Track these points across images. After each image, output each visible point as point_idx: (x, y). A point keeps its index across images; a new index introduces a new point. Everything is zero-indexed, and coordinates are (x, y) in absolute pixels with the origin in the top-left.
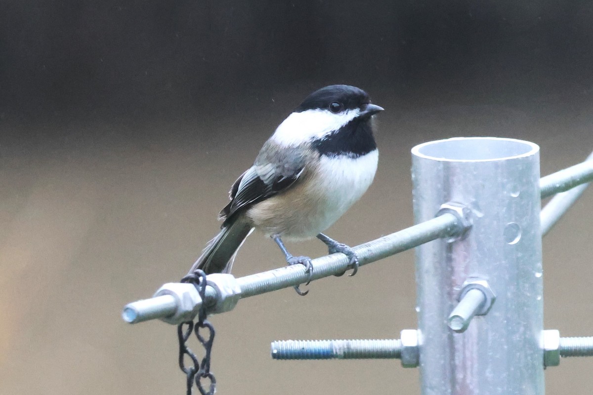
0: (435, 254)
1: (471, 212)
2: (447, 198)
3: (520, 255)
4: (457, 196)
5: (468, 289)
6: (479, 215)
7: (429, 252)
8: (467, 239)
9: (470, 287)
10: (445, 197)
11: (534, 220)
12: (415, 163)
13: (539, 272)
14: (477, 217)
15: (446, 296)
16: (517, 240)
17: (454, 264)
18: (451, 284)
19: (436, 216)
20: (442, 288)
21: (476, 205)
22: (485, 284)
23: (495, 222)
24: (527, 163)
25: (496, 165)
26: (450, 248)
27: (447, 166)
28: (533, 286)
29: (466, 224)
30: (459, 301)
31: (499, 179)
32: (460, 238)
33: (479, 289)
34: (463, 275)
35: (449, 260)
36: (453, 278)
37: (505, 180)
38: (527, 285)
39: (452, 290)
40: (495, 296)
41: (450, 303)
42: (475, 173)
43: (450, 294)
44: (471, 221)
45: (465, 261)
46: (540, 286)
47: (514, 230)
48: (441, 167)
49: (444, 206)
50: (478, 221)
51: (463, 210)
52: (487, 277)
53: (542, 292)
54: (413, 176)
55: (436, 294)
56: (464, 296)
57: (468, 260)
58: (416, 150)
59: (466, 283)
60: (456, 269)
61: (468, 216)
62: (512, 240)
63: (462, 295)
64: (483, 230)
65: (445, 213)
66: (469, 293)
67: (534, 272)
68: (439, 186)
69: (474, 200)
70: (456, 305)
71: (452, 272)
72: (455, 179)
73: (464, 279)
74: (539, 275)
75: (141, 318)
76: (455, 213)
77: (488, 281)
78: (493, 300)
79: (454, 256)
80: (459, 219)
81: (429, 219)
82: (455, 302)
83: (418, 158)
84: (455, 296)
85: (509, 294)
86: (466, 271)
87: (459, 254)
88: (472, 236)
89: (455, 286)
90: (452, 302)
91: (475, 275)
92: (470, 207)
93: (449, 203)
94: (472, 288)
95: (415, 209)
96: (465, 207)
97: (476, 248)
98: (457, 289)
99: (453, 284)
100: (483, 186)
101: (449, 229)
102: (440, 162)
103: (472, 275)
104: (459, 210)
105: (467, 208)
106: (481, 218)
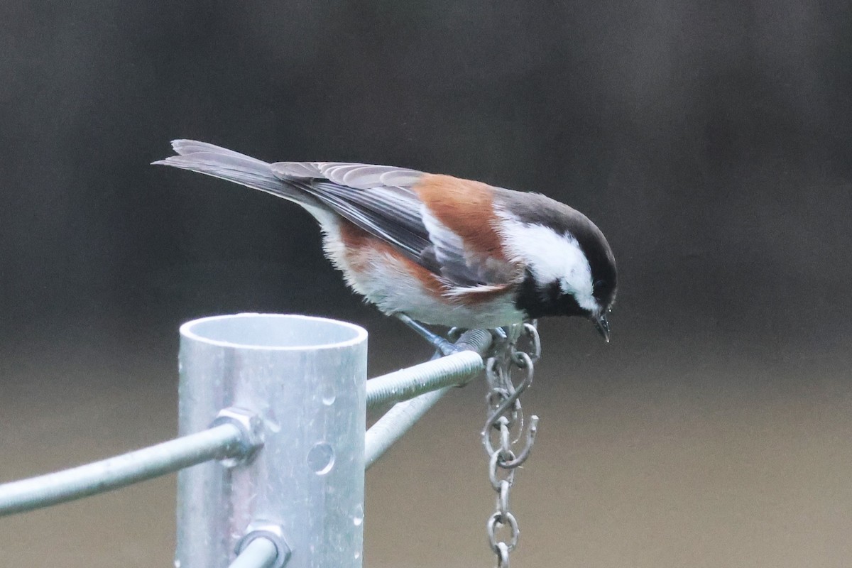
0: (206, 483)
1: (262, 424)
2: (228, 401)
3: (331, 490)
4: (244, 399)
5: (251, 538)
6: (274, 428)
7: (198, 480)
8: (255, 463)
9: (255, 535)
10: (225, 398)
11: (355, 444)
12: (183, 347)
13: (358, 517)
14: (271, 432)
15: (219, 546)
16: (328, 469)
17: (233, 499)
18: (228, 528)
19: (211, 426)
20: (214, 534)
21: (271, 415)
22: (276, 530)
23: (297, 441)
24: (348, 355)
25: (303, 356)
26: (229, 474)
27: (231, 355)
28: (349, 537)
29: (253, 441)
30: (237, 553)
31: (306, 377)
32: (243, 461)
33: (267, 537)
34: (246, 516)
35: (228, 492)
36: (232, 520)
37: (315, 380)
38: (339, 536)
39: (229, 537)
40: (291, 550)
41: (225, 556)
42: (271, 366)
43: (225, 543)
44: (262, 437)
45: (250, 495)
46: (359, 538)
47: (325, 454)
48: (222, 355)
49: (224, 413)
50: (272, 437)
51: (251, 420)
52: (281, 521)
53: (361, 547)
54: (181, 366)
55: (206, 543)
56: (243, 549)
57: (254, 495)
58: (187, 329)
59: (250, 529)
60: (236, 507)
61: (257, 429)
62: (322, 468)
63: (245, 545)
64: (278, 451)
65: (225, 423)
66: (253, 542)
67: (351, 517)
68: (218, 382)
69: (267, 406)
70: (233, 559)
71: (230, 511)
72: (242, 374)
73: (248, 522)
74: (358, 522)
76: (237, 423)
77: (282, 527)
78: (288, 557)
79: (234, 487)
80: (243, 433)
81: (200, 430)
82: (232, 556)
83: (189, 341)
84: (233, 547)
85: (312, 548)
86: (251, 510)
87: (242, 483)
88: (263, 459)
89: (233, 532)
90: (228, 554)
91: (263, 516)
92: (261, 416)
93: (230, 408)
94: (259, 537)
95: (181, 415)
96: (253, 415)
97: (267, 477)
98: (236, 537)
99: (231, 529)
100: (282, 386)
101: (228, 447)
102: (219, 347)
103: (259, 517)
104: (245, 421)
105: (257, 418)
106: (275, 434)
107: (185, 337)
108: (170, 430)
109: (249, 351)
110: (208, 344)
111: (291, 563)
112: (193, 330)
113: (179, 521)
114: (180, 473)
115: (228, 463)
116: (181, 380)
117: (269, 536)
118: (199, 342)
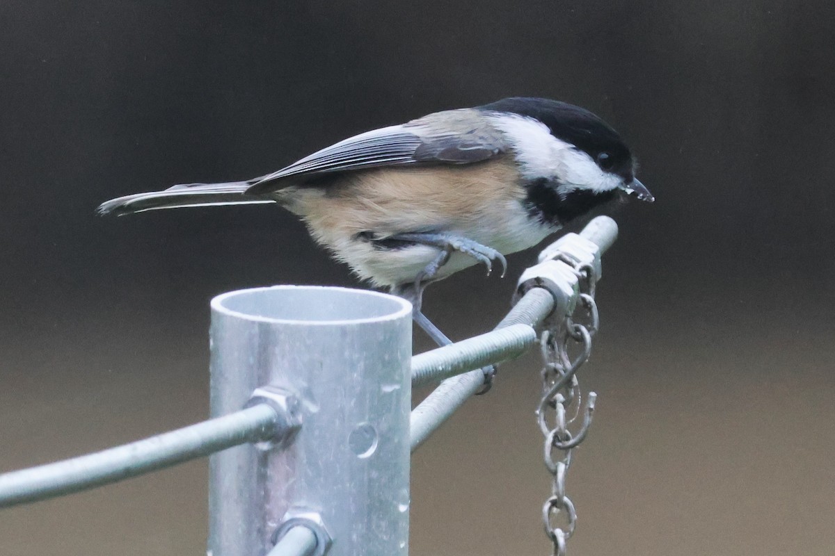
0: (240, 468)
1: (299, 403)
2: (262, 381)
3: (374, 474)
4: (280, 378)
5: (290, 525)
6: (313, 409)
7: (230, 463)
8: (292, 447)
9: (294, 522)
10: (259, 378)
11: (399, 425)
12: (214, 320)
13: (404, 503)
14: (310, 412)
15: (255, 534)
16: (370, 452)
17: (269, 485)
18: (265, 516)
19: (245, 407)
20: (249, 522)
21: (309, 394)
22: (315, 517)
23: (337, 422)
24: (391, 329)
25: (344, 331)
26: (264, 459)
27: (265, 330)
28: (394, 525)
29: (290, 422)
30: (274, 543)
31: (347, 354)
32: (280, 444)
33: (307, 526)
34: (283, 503)
35: (263, 478)
36: (268, 507)
37: (356, 356)
38: (383, 524)
39: (265, 525)
40: (332, 538)
41: (261, 546)
42: (309, 342)
43: (261, 532)
44: (300, 418)
45: (287, 480)
46: (405, 526)
47: (368, 436)
48: (256, 330)
49: (258, 392)
50: (310, 418)
51: (288, 400)
52: (320, 508)
53: (407, 536)
54: (212, 343)
55: (240, 531)
56: (281, 538)
57: (291, 481)
58: (218, 303)
59: (287, 517)
60: (272, 493)
61: (294, 410)
62: (364, 450)
63: (282, 534)
64: (317, 433)
65: (259, 403)
66: (291, 531)
67: (395, 502)
68: (252, 360)
69: (305, 384)
70: (270, 549)
71: (267, 497)
72: (277, 350)
73: (285, 510)
74: (403, 508)
76: (273, 404)
77: (322, 514)
78: (329, 545)
79: (269, 472)
80: (279, 415)
81: (233, 411)
82: (268, 545)
83: (220, 316)
84: (269, 536)
85: (354, 537)
86: (289, 496)
87: (279, 469)
88: (300, 443)
89: (269, 520)
90: (263, 541)
91: (302, 503)
92: (298, 395)
93: (266, 387)
94: (297, 525)
95: (212, 395)
96: (290, 394)
97: (305, 461)
98: (272, 525)
99: (267, 517)
100: (322, 364)
101: (263, 429)
102: (253, 322)
103: (297, 504)
104: (281, 400)
105: (294, 397)
106: (314, 414)
107: (217, 313)
108: (203, 411)
109: (287, 326)
110: (242, 320)
111: (333, 550)
112: (226, 304)
113: (211, 507)
114: (212, 457)
115: (264, 446)
116: (212, 358)
117: (307, 524)
118: (231, 317)
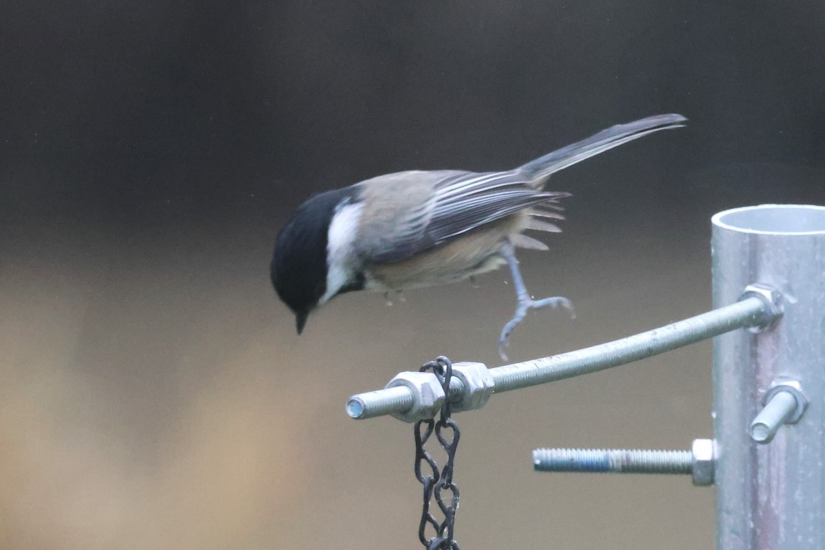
0: (736, 347)
1: (781, 297)
2: (753, 279)
4: (766, 277)
5: (775, 392)
6: (792, 300)
7: (729, 345)
8: (777, 330)
9: (780, 389)
10: (751, 276)
12: (714, 233)
14: (790, 303)
15: (748, 399)
17: (759, 360)
18: (756, 385)
19: (739, 300)
20: (743, 389)
21: (789, 289)
22: (796, 385)
23: (811, 311)
25: (815, 240)
26: (755, 340)
27: (754, 239)
29: (775, 311)
30: (764, 405)
31: (818, 257)
32: (767, 328)
33: (789, 392)
34: (770, 374)
35: (754, 355)
36: (758, 377)
39: (756, 391)
40: (809, 401)
41: (753, 408)
42: (788, 248)
43: (754, 397)
44: (782, 308)
45: (773, 357)
48: (748, 240)
49: (750, 288)
50: (790, 307)
51: (772, 293)
52: (799, 378)
54: (713, 251)
55: (737, 396)
56: (769, 402)
57: (776, 356)
58: (717, 219)
59: (774, 384)
60: (762, 366)
61: (778, 301)
63: (769, 398)
64: (795, 319)
65: (752, 296)
66: (777, 396)
68: (744, 263)
69: (786, 281)
70: (761, 410)
71: (757, 370)
72: (764, 256)
73: (772, 379)
75: (368, 414)
76: (761, 297)
77: (800, 382)
78: (806, 407)
79: (760, 350)
80: (766, 305)
81: (730, 303)
82: (759, 407)
83: (719, 229)
84: (760, 400)
86: (775, 368)
87: (767, 347)
88: (783, 327)
89: (759, 387)
90: (755, 406)
91: (785, 374)
92: (781, 290)
93: (755, 284)
94: (781, 391)
95: (714, 291)
96: (775, 290)
97: (787, 341)
98: (762, 391)
99: (758, 385)
100: (798, 265)
101: (754, 317)
102: (745, 234)
103: (781, 374)
104: (767, 294)
105: (777, 292)
106: (794, 305)
107: (716, 226)
108: (707, 305)
109: (770, 236)
110: (736, 232)
111: (810, 411)
112: (723, 220)
113: (714, 378)
114: (715, 339)
115: (754, 330)
116: (714, 261)
117: (790, 390)
118: (728, 230)
